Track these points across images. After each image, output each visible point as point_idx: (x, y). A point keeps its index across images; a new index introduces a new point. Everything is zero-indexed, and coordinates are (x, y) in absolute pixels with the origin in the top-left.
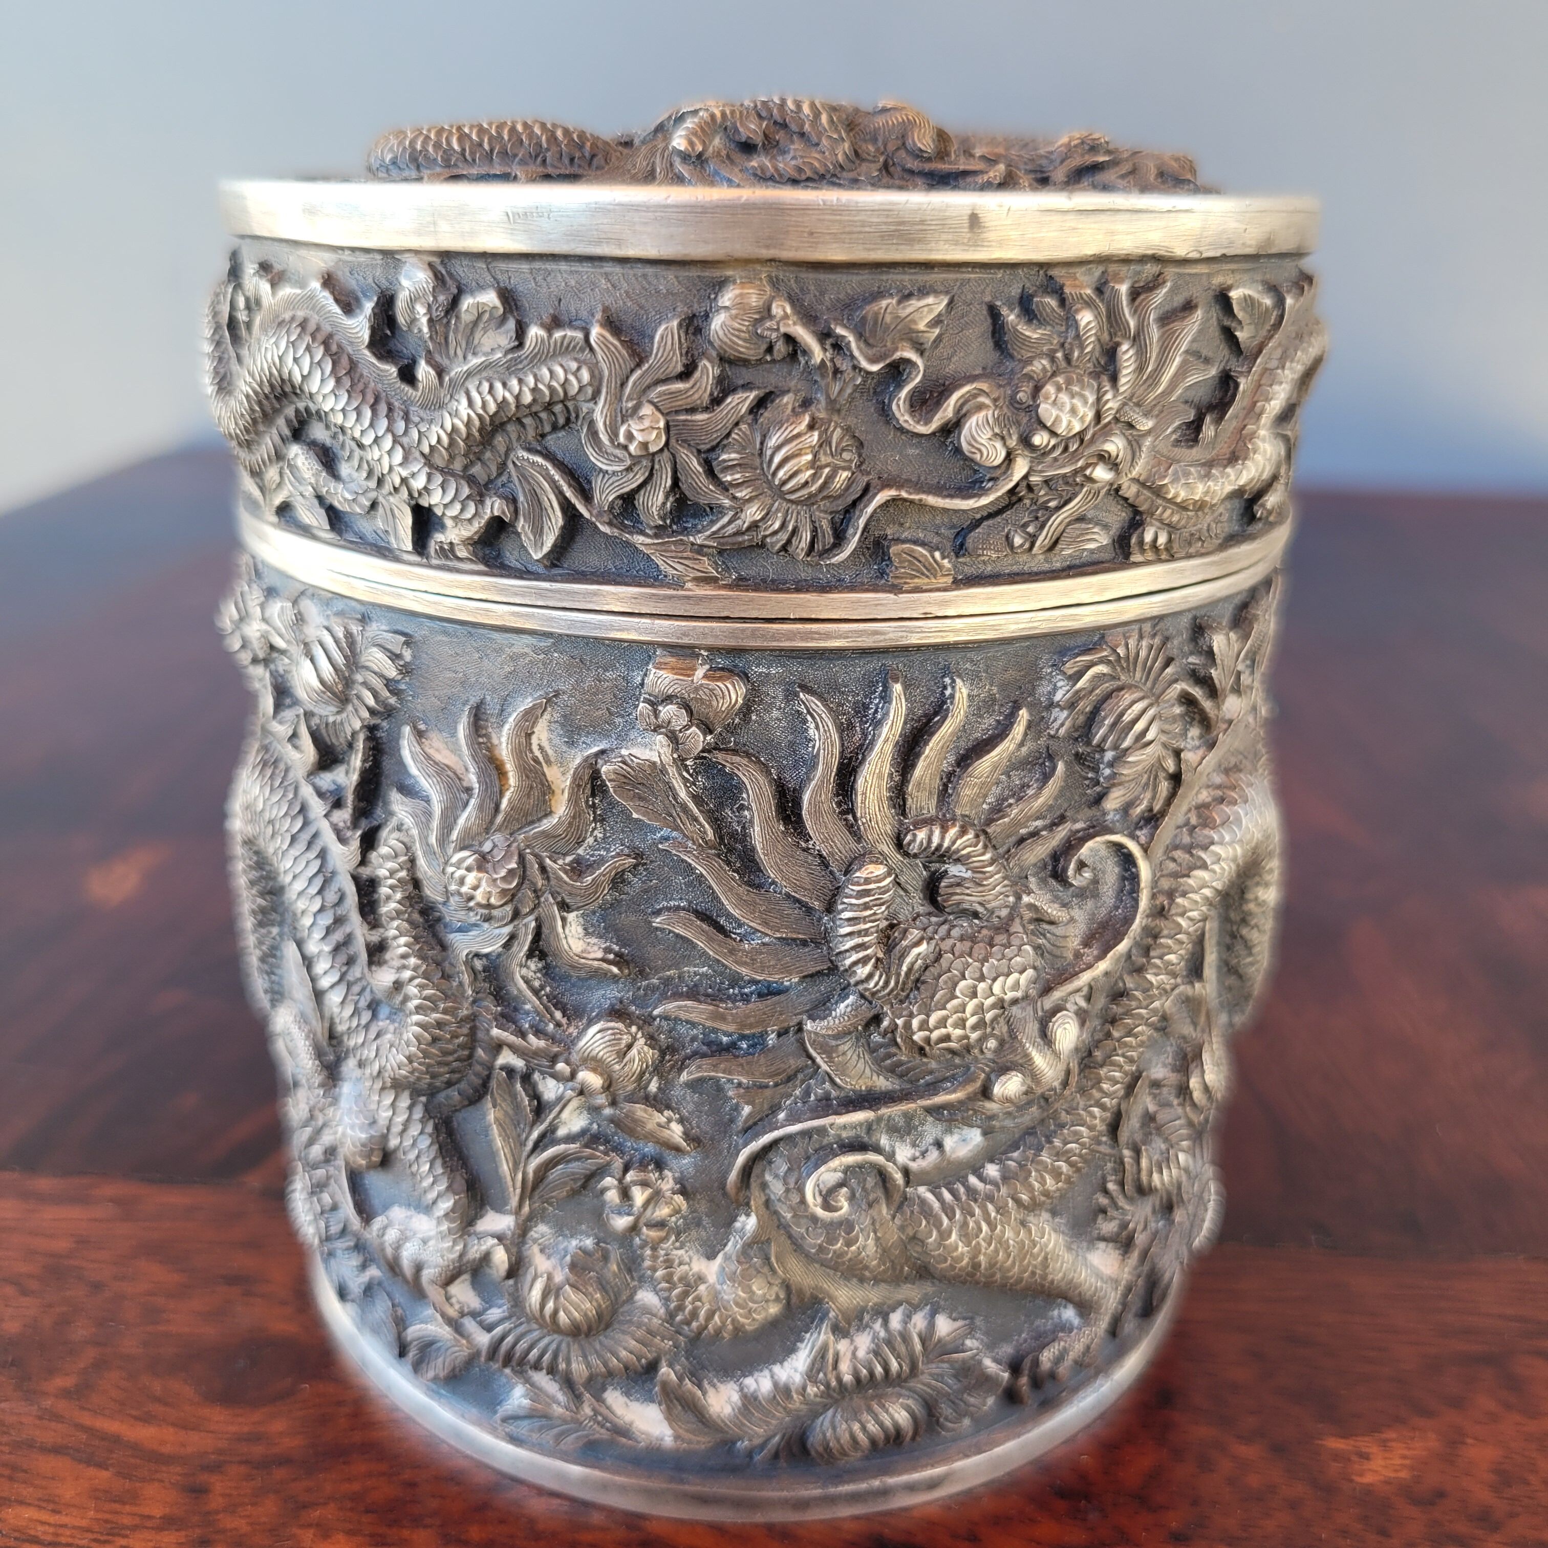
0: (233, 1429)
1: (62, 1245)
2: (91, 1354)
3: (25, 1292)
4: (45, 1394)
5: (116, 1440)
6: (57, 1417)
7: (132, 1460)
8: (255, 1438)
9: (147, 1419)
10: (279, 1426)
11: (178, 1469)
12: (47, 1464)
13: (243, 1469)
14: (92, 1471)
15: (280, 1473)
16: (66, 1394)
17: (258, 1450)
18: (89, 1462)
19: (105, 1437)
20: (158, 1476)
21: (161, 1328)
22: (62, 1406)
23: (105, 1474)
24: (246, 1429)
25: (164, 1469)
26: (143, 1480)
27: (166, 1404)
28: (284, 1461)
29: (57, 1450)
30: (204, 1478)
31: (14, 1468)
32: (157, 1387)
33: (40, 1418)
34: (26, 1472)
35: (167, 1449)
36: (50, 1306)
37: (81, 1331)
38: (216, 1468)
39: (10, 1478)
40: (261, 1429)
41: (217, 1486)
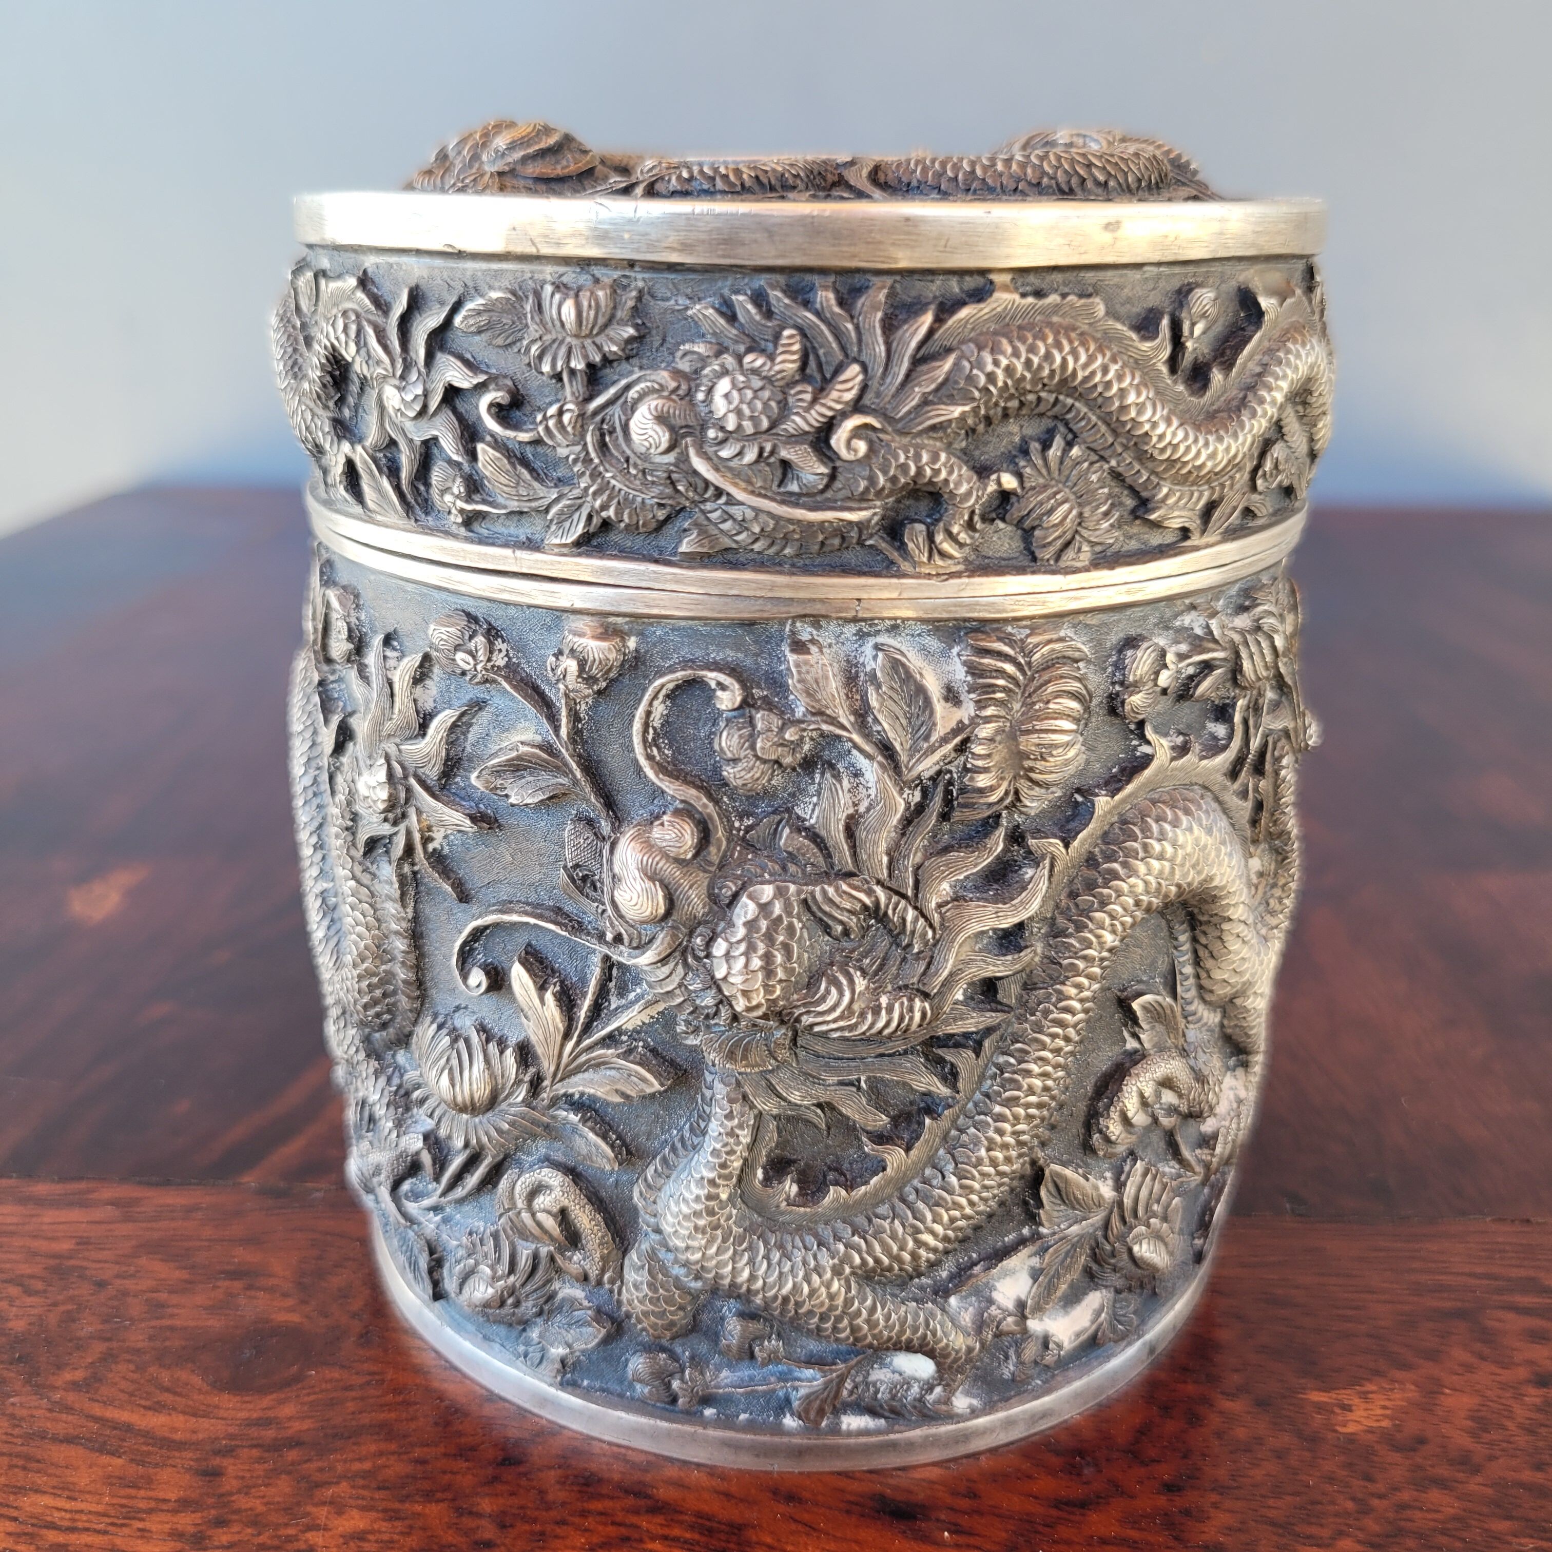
0: (243, 1415)
1: (64, 1246)
2: (99, 1348)
3: (29, 1292)
4: (54, 1388)
5: (128, 1428)
6: (68, 1409)
7: (145, 1448)
8: (266, 1422)
9: (158, 1408)
10: (288, 1410)
11: (190, 1455)
12: (60, 1453)
13: (255, 1452)
14: (105, 1459)
15: (292, 1455)
16: (75, 1386)
17: (270, 1434)
18: (101, 1450)
19: (115, 1425)
20: (170, 1462)
21: (167, 1322)
22: (71, 1397)
23: (119, 1461)
24: (255, 1415)
25: (177, 1454)
26: (156, 1465)
27: (176, 1393)
28: (295, 1443)
29: (69, 1440)
30: (217, 1461)
31: (28, 1458)
32: (165, 1377)
33: (50, 1410)
34: (38, 1461)
35: (178, 1436)
36: (55, 1304)
37: (87, 1327)
38: (229, 1452)
39: (24, 1468)
40: (271, 1414)
41: (230, 1469)
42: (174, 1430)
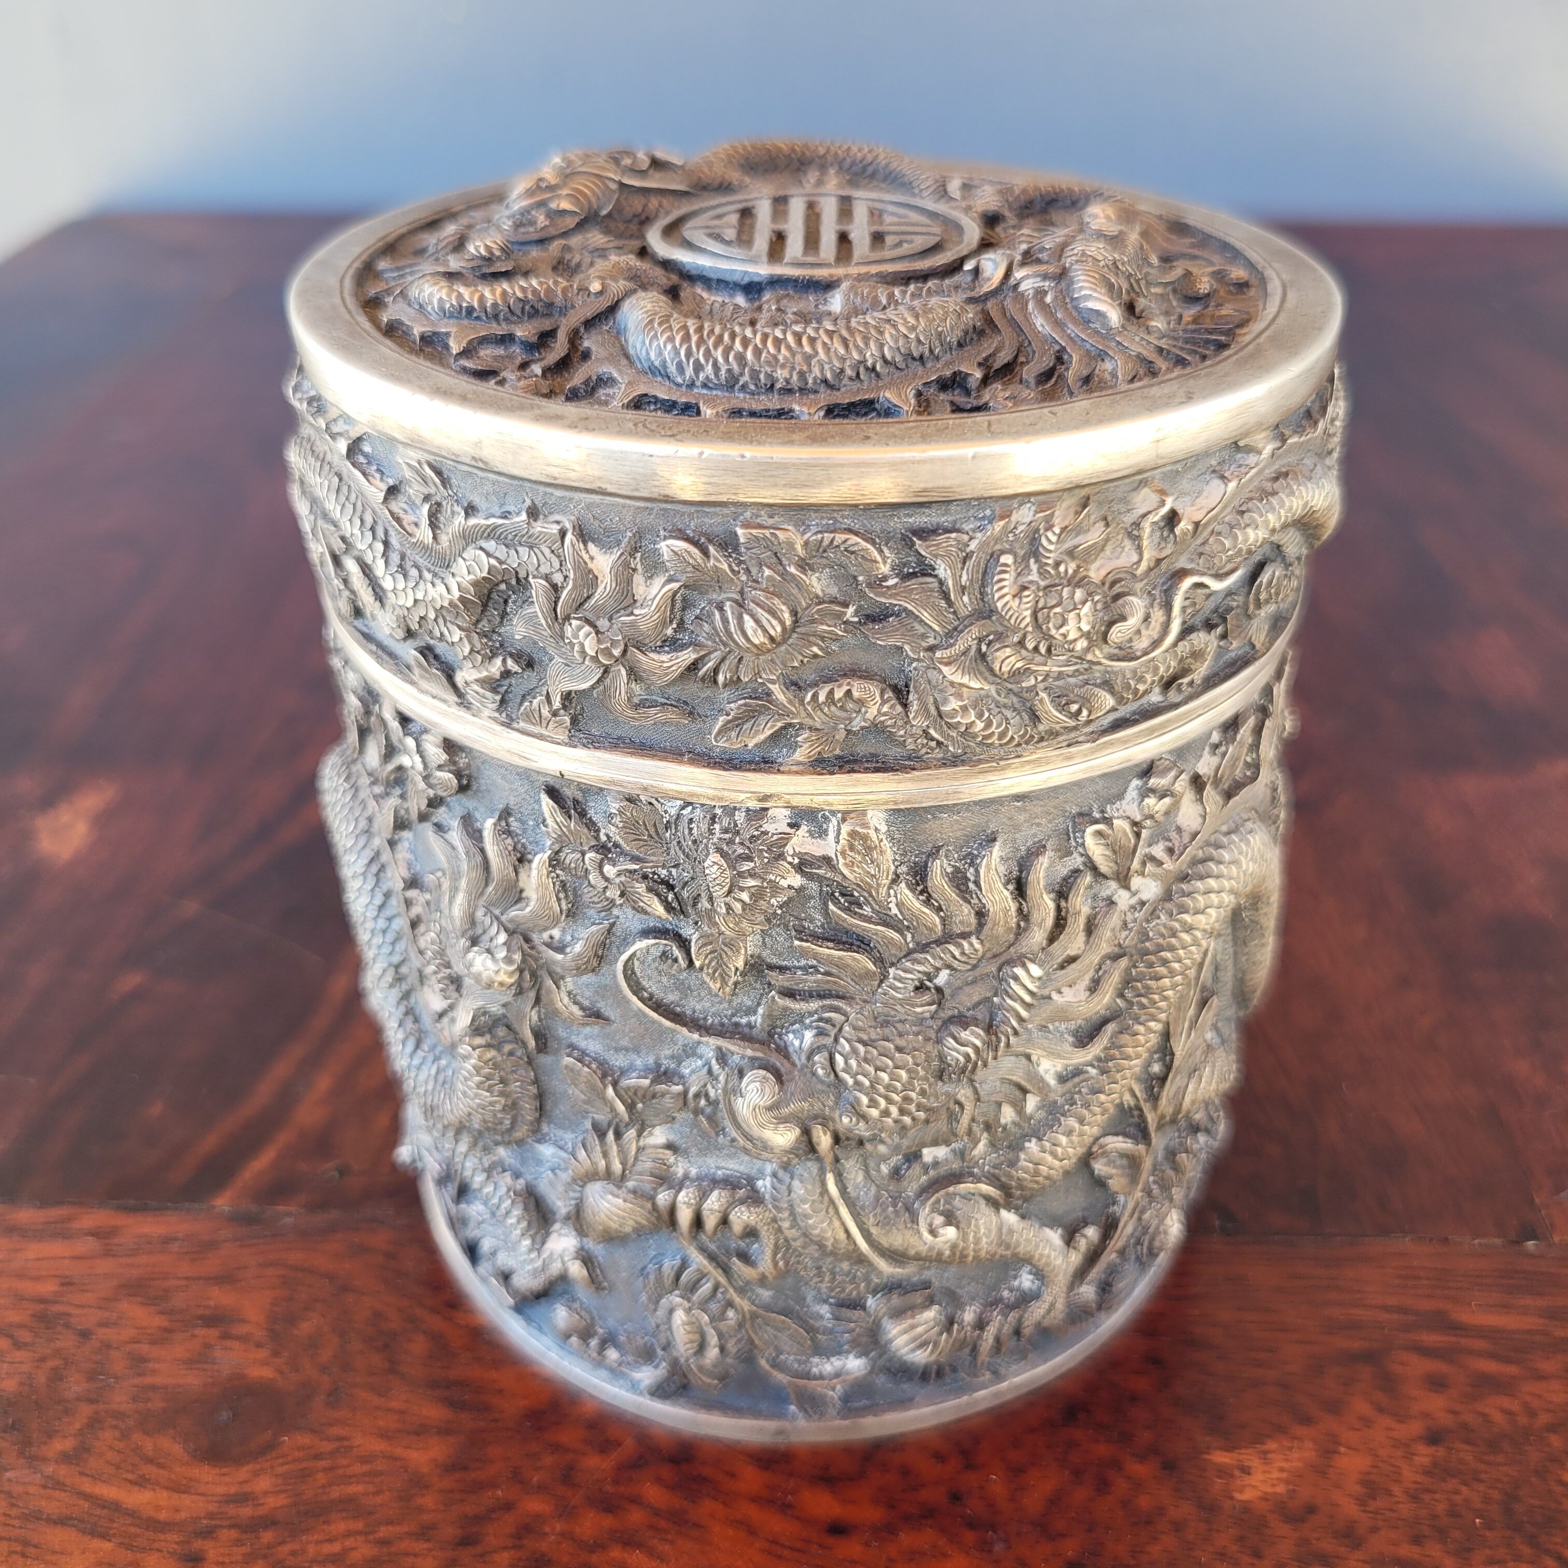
0: (220, 1490)
1: (48, 1288)
2: (86, 1410)
3: (18, 1345)
4: (45, 1460)
5: (115, 1507)
6: (59, 1485)
7: (133, 1530)
8: (243, 1498)
9: (141, 1482)
10: (263, 1484)
11: (175, 1537)
12: (56, 1537)
13: (234, 1534)
14: (96, 1543)
15: (267, 1536)
16: (66, 1458)
17: (246, 1512)
18: (93, 1534)
19: (104, 1504)
20: (156, 1545)
21: (148, 1380)
22: (63, 1471)
23: (108, 1546)
24: (233, 1490)
25: (162, 1537)
26: (143, 1550)
27: (160, 1466)
28: (269, 1522)
29: (62, 1521)
30: (198, 1544)
31: (26, 1543)
32: (148, 1445)
33: (44, 1487)
34: (36, 1547)
35: (163, 1516)
36: (43, 1359)
37: (75, 1386)
38: (208, 1533)
39: (23, 1555)
40: (247, 1488)
41: (212, 1554)
42: (158, 1508)
